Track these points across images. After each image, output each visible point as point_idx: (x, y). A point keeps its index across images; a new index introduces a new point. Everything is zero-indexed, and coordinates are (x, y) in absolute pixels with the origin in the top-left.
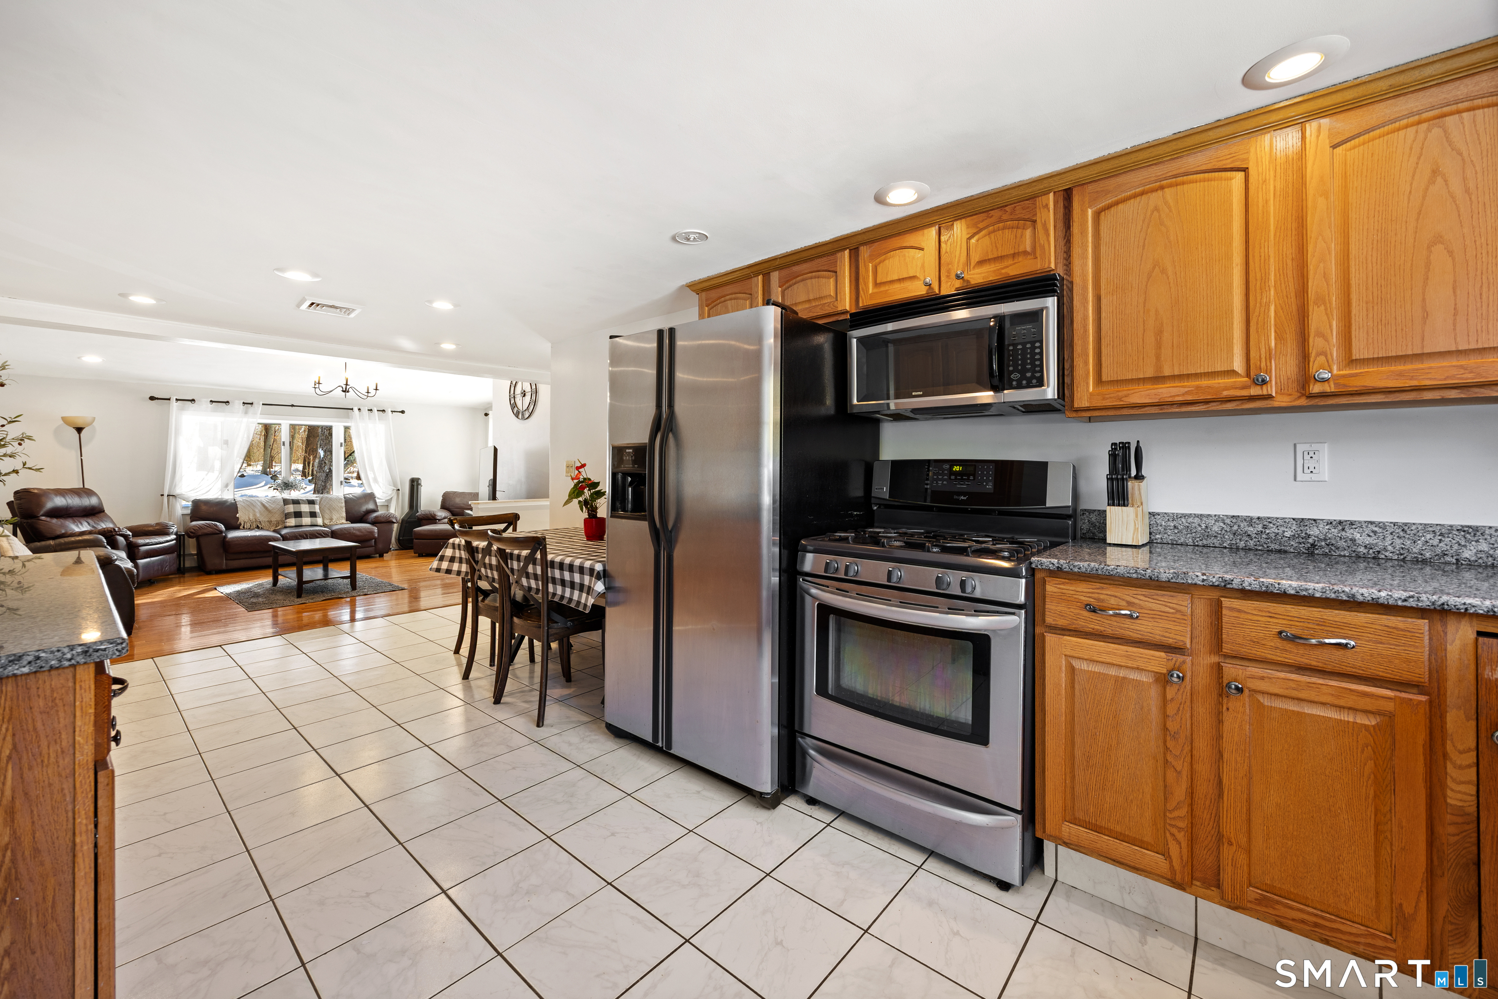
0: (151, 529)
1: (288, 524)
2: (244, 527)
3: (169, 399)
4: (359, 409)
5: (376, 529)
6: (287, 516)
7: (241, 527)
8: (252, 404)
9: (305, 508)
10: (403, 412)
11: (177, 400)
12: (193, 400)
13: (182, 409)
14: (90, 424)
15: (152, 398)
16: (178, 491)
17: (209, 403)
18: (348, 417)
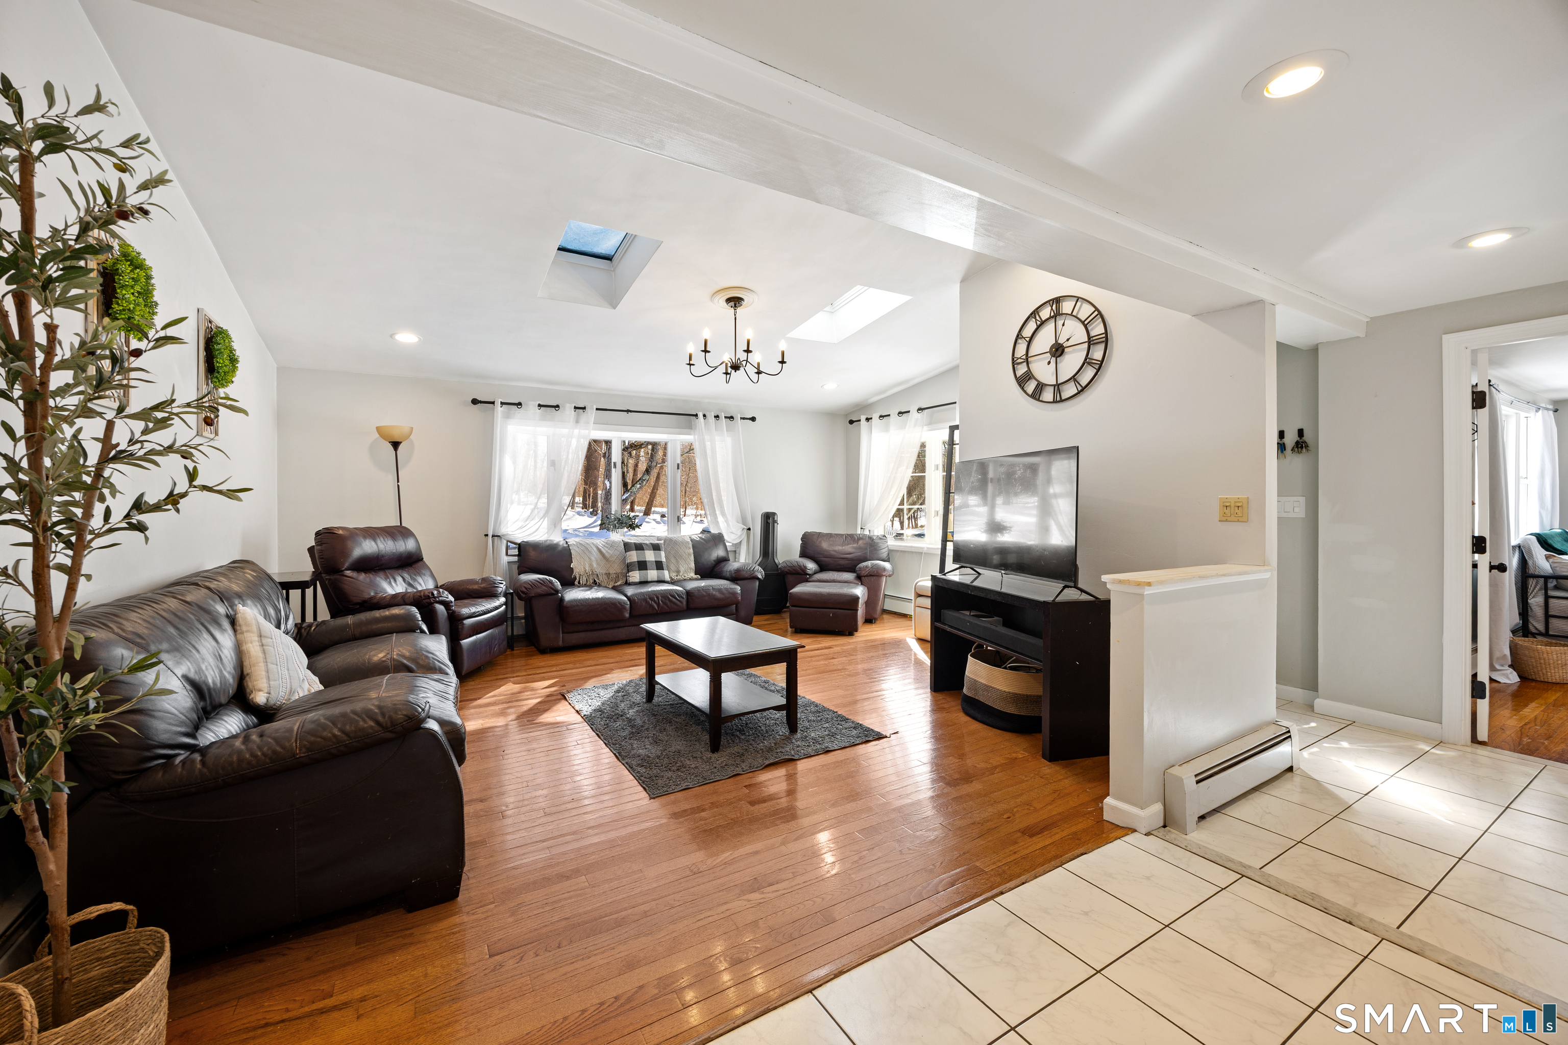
0: (476, 587)
1: (631, 580)
2: (579, 583)
3: (493, 403)
4: (704, 416)
5: (738, 589)
6: (629, 567)
7: (576, 583)
8: (584, 408)
9: (650, 556)
10: (753, 419)
11: (502, 403)
12: (520, 404)
13: (507, 416)
14: (407, 437)
15: (475, 402)
16: (503, 531)
17: (537, 408)
18: (690, 427)
